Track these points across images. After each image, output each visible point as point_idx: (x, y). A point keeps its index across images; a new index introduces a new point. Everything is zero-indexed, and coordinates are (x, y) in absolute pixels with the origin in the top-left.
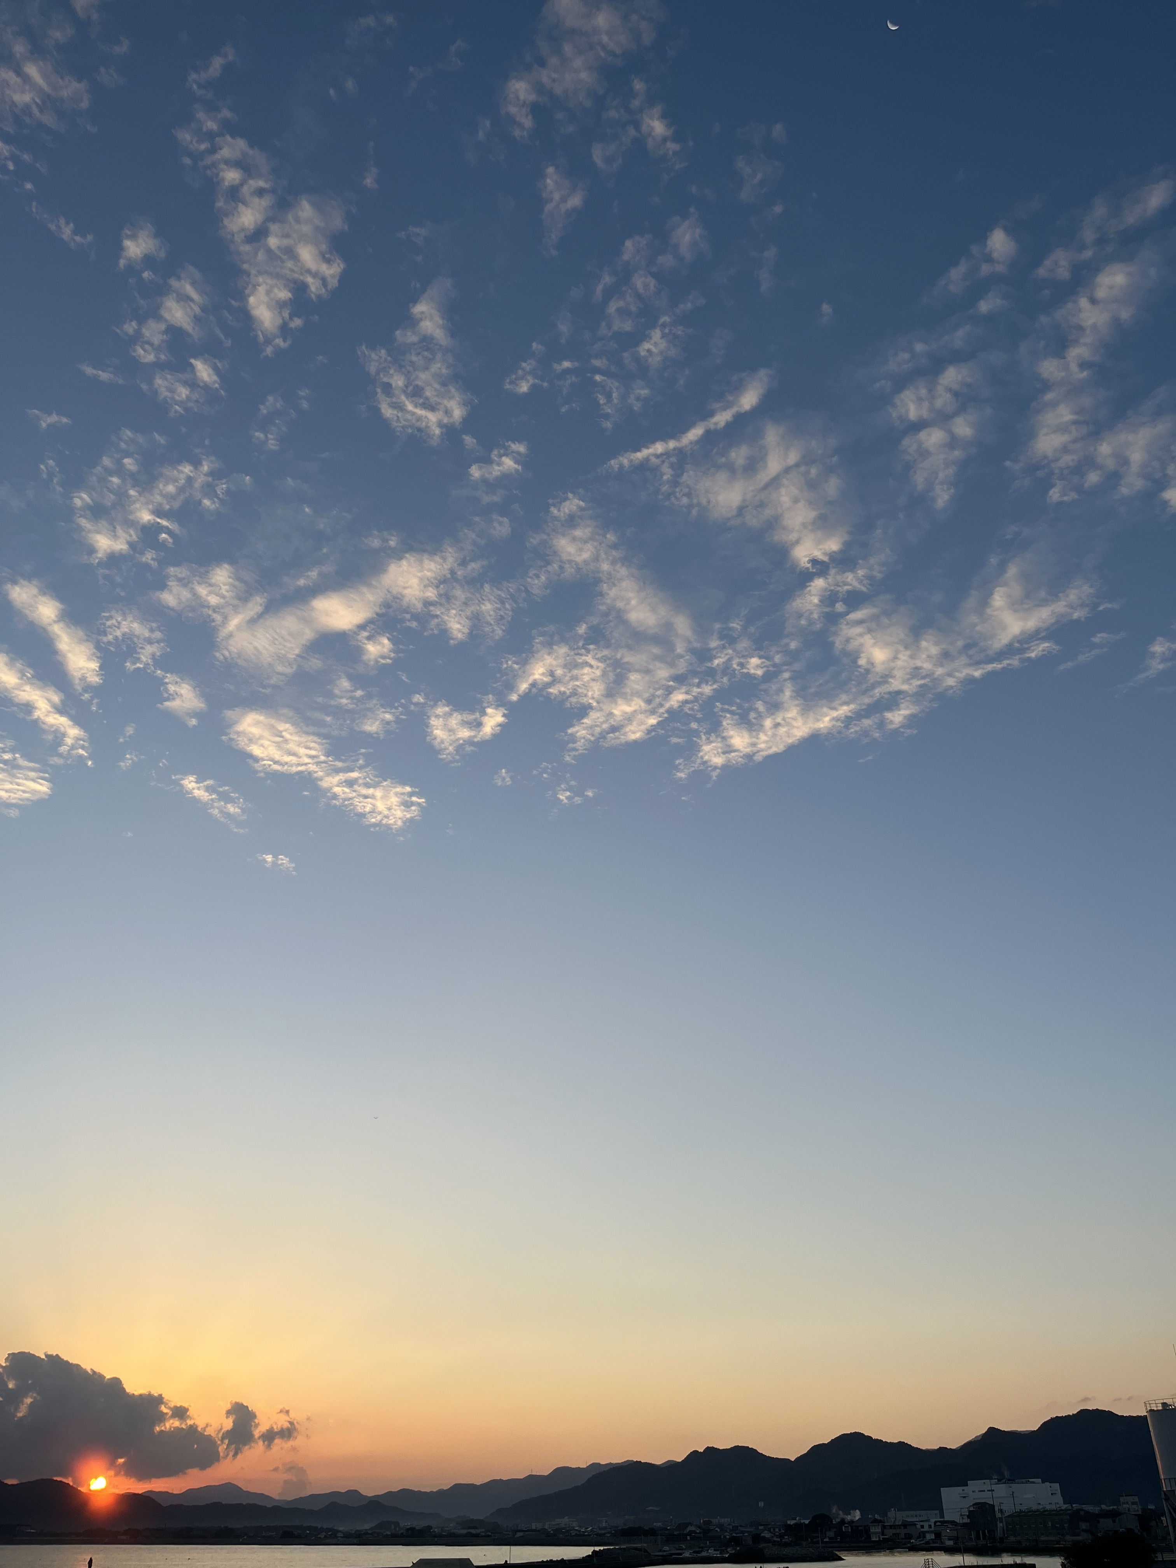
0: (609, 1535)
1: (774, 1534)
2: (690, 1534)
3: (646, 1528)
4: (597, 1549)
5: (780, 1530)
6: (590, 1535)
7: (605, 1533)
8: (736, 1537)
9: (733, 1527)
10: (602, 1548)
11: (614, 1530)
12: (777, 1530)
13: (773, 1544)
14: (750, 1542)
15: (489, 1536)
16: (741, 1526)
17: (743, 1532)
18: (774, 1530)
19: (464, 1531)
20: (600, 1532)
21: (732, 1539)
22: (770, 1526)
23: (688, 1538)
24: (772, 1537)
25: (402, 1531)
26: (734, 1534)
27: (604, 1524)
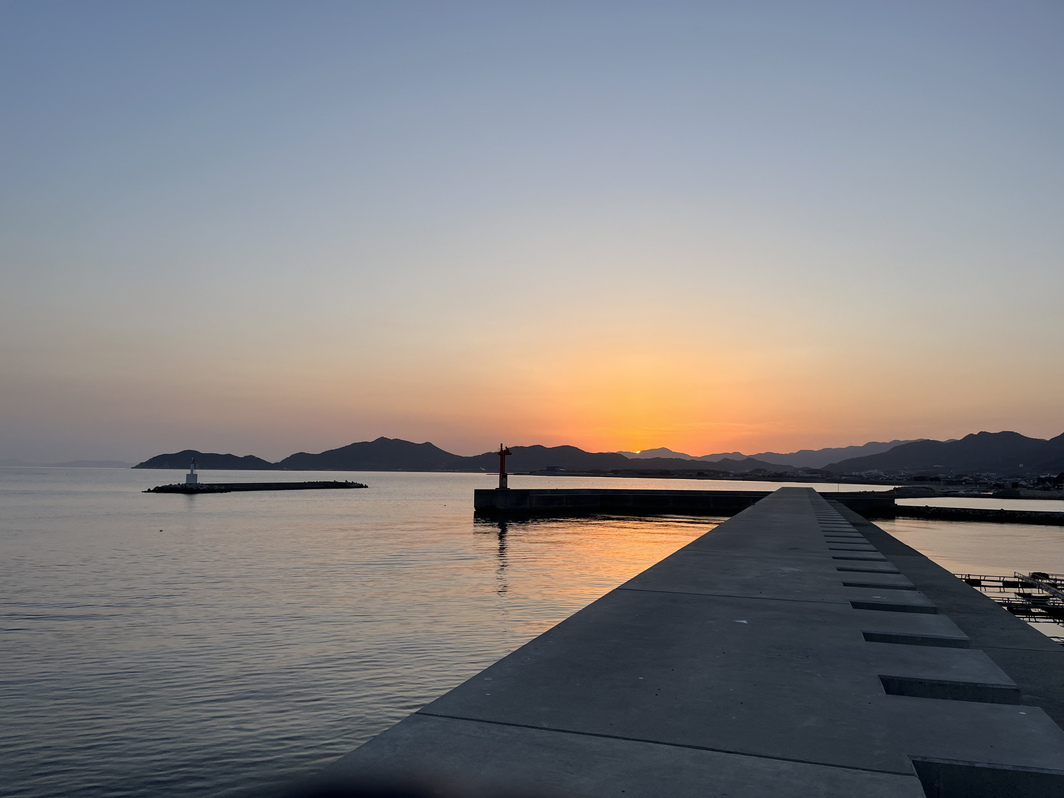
0: (906, 480)
1: (1029, 483)
2: (965, 481)
3: (932, 477)
4: (897, 487)
5: (1034, 481)
6: (893, 479)
7: (904, 479)
8: (999, 483)
9: (998, 478)
10: (900, 487)
11: (910, 477)
12: (1032, 481)
13: (1027, 489)
14: (1011, 487)
15: (825, 478)
16: (1003, 478)
17: (1005, 481)
18: (1029, 480)
19: (809, 475)
20: (899, 478)
21: (996, 485)
22: (1027, 479)
23: (964, 483)
24: (1028, 485)
25: (769, 474)
26: (998, 482)
27: (902, 474)
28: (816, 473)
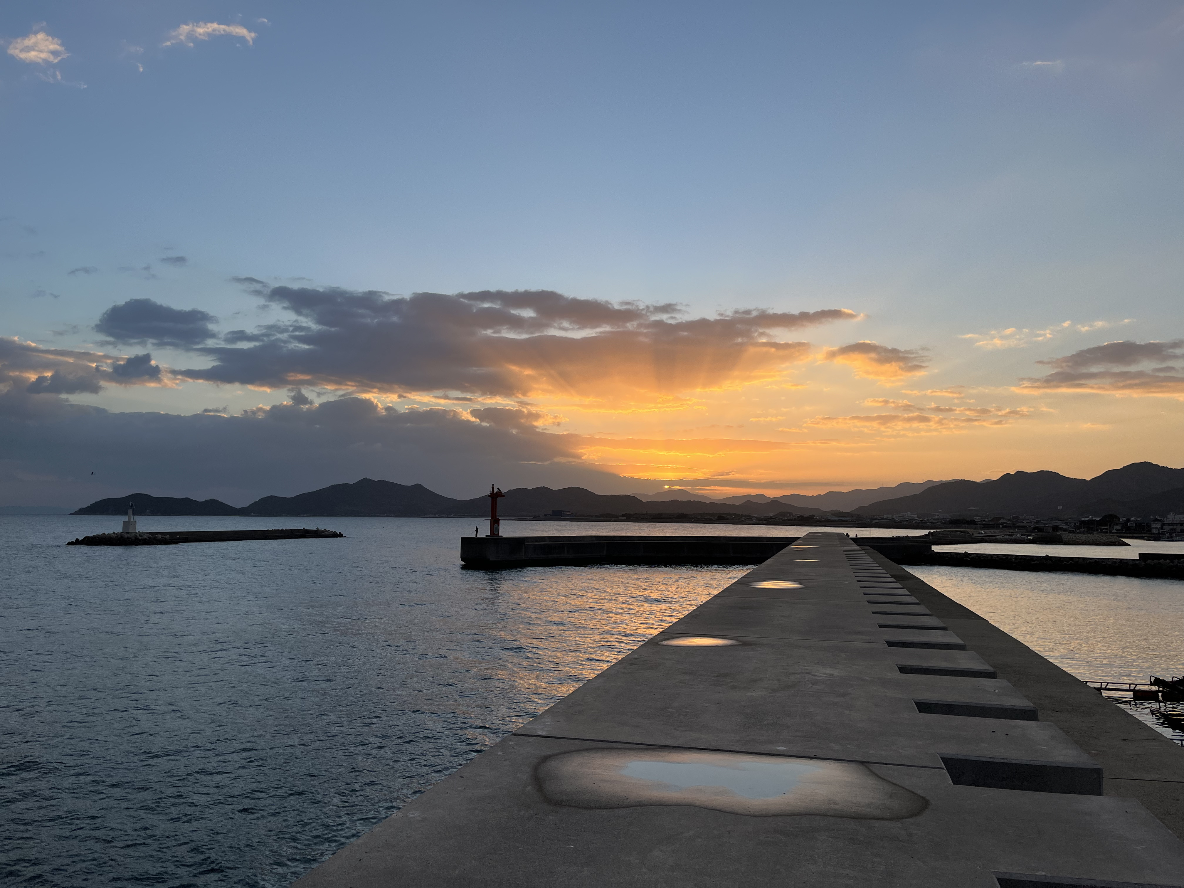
0: (941, 523)
1: (1070, 526)
2: (1002, 524)
3: (969, 519)
4: (932, 531)
5: (1075, 524)
6: (927, 523)
7: (938, 522)
9: (1037, 521)
10: (936, 531)
11: (944, 521)
12: (1073, 524)
13: (1068, 532)
14: (1050, 530)
15: (855, 522)
16: (1043, 520)
17: (1044, 524)
18: (1070, 523)
19: (837, 519)
20: (934, 521)
21: (1035, 528)
22: (1067, 521)
23: (1001, 526)
24: (1069, 528)
25: (795, 518)
26: (1037, 526)
27: (936, 517)
28: (845, 517)
